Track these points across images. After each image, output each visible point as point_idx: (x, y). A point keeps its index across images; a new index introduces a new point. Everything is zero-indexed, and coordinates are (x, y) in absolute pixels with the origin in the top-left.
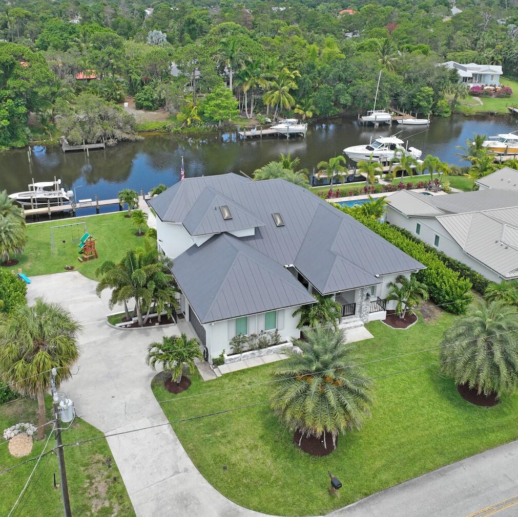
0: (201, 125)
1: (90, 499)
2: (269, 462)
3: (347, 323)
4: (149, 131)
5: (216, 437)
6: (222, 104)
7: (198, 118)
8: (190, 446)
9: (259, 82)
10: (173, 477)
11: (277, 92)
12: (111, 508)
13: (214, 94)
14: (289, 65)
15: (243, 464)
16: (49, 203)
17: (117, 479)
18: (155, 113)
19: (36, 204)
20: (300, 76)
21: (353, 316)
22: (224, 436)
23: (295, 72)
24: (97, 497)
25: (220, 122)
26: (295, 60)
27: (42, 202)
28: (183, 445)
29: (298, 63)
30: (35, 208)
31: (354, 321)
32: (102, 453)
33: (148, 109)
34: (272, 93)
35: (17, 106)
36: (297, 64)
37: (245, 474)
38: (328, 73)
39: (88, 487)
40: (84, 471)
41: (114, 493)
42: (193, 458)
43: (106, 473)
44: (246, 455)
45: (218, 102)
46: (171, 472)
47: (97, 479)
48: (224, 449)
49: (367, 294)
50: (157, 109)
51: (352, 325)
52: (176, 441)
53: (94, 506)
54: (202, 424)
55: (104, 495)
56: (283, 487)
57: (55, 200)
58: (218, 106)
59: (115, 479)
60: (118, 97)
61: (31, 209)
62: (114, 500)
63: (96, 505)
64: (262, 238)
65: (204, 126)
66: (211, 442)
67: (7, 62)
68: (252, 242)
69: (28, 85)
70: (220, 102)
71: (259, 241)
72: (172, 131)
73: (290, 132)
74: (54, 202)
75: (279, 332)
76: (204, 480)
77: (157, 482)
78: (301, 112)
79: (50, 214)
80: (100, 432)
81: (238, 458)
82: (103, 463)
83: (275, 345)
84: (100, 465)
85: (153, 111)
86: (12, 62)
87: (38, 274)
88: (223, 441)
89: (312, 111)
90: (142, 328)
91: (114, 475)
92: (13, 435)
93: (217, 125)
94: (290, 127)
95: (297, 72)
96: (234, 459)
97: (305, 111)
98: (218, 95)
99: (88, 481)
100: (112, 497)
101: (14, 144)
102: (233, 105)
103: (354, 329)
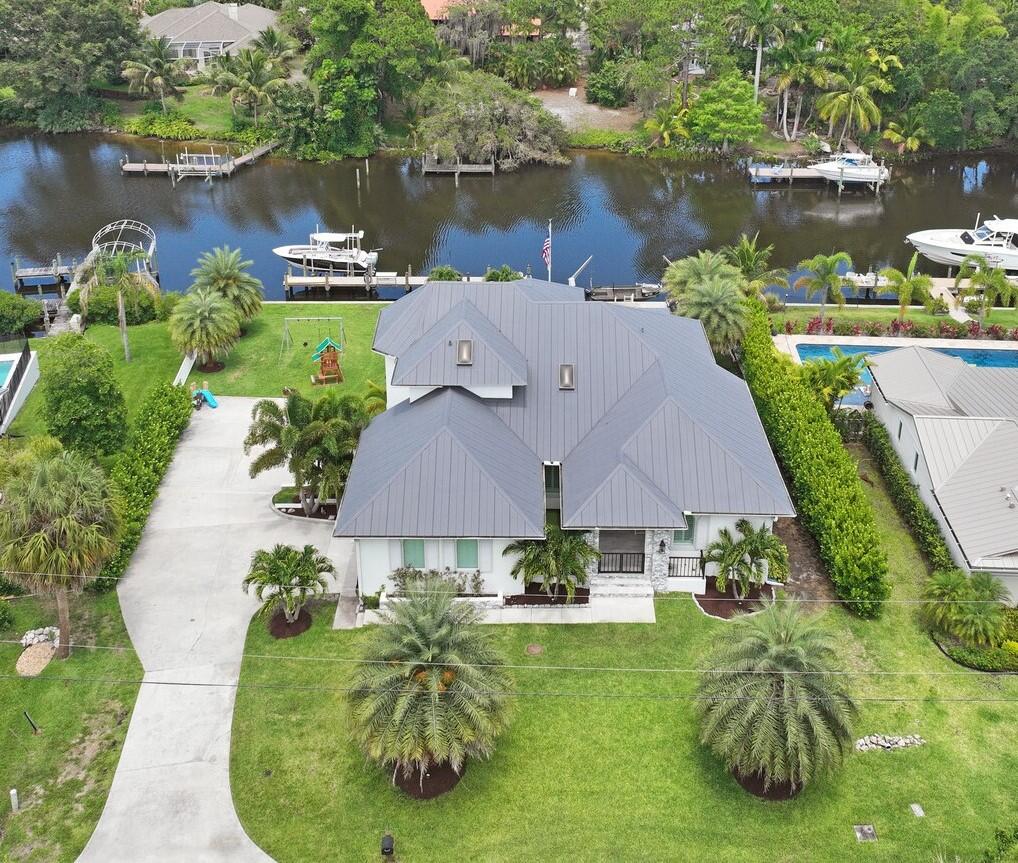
0: (687, 146)
1: (67, 761)
2: (337, 782)
3: (622, 586)
4: (590, 148)
5: (288, 722)
6: (725, 111)
7: (685, 133)
8: (243, 726)
9: (813, 73)
10: (189, 764)
11: (843, 97)
12: (84, 782)
13: (715, 90)
14: (881, 44)
15: (297, 775)
16: (331, 269)
17: (115, 745)
18: (617, 113)
19: (313, 268)
20: (901, 67)
21: (640, 575)
22: (299, 724)
23: (890, 57)
24: (77, 761)
25: (725, 144)
26: (896, 34)
27: (322, 266)
28: (234, 719)
29: (899, 40)
30: (309, 275)
31: (637, 585)
32: (123, 700)
33: (607, 104)
34: (835, 97)
35: (361, 87)
36: (896, 42)
37: (289, 791)
38: (956, 67)
39: (75, 745)
40: (85, 720)
41: (98, 764)
42: (235, 743)
43: (109, 732)
44: (311, 762)
45: (721, 106)
46: (191, 756)
47: (92, 737)
48: (286, 744)
49: (662, 542)
50: (623, 106)
51: (631, 590)
52: (229, 711)
53: (64, 774)
54: (280, 696)
55: (86, 762)
56: (328, 828)
57: (343, 266)
58: (718, 113)
59: (114, 743)
60: (561, 77)
61: (302, 275)
62: (93, 774)
63: (69, 773)
64: (524, 406)
65: (694, 149)
66: (276, 727)
67: (353, 12)
68: (503, 410)
69: (382, 53)
70: (724, 106)
71: (517, 411)
72: (630, 152)
73: (844, 179)
74: (340, 268)
75: (481, 577)
76: (227, 782)
77: (164, 766)
78: (896, 138)
79: (327, 289)
80: (142, 669)
81: (297, 762)
82: (115, 716)
83: (472, 595)
84: (110, 718)
85: (616, 109)
86: (362, 13)
87: (238, 395)
88: (294, 731)
89: (919, 137)
90: (307, 518)
91: (117, 737)
92: (36, 640)
93: (720, 149)
94: (845, 171)
95: (895, 58)
96: (290, 763)
97: (906, 136)
98: (723, 94)
99: (81, 735)
100: (94, 768)
101: (352, 151)
102: (750, 115)
103: (633, 599)
